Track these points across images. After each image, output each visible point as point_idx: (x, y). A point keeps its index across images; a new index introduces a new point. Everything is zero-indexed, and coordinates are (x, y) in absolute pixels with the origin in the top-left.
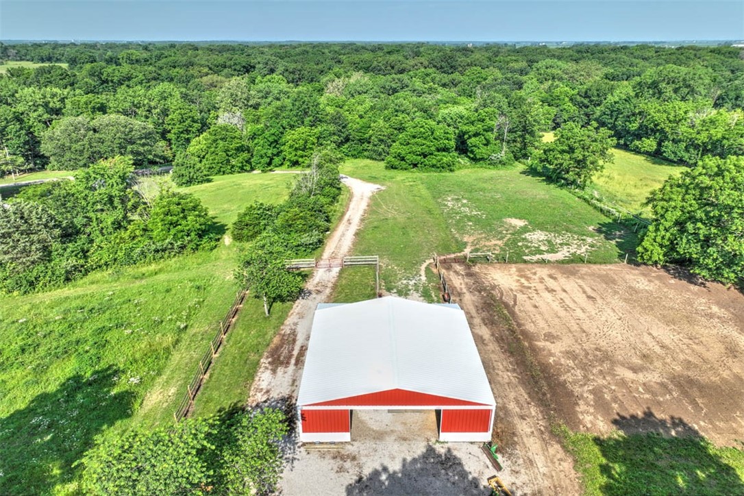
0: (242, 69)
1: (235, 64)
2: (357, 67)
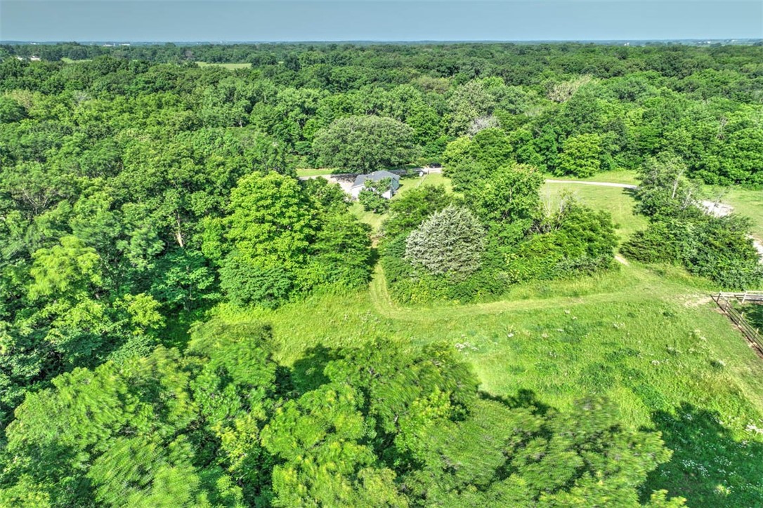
0: (447, 70)
1: (440, 65)
2: (565, 69)
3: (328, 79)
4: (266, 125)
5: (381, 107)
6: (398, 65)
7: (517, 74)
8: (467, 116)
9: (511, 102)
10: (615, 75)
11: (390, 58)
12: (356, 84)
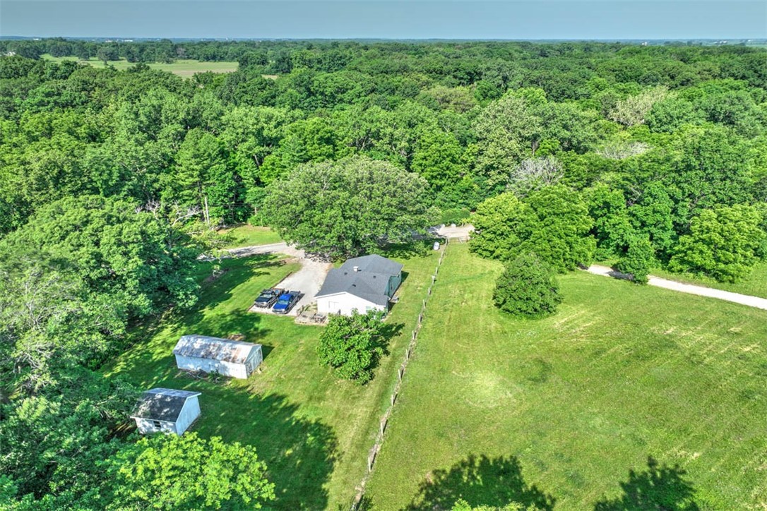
0: (466, 77)
1: (457, 70)
2: (617, 75)
3: (308, 90)
4: (196, 167)
5: (378, 136)
6: (404, 70)
7: (558, 82)
8: (503, 149)
9: (565, 127)
10: (682, 84)
11: (396, 61)
12: (346, 97)
